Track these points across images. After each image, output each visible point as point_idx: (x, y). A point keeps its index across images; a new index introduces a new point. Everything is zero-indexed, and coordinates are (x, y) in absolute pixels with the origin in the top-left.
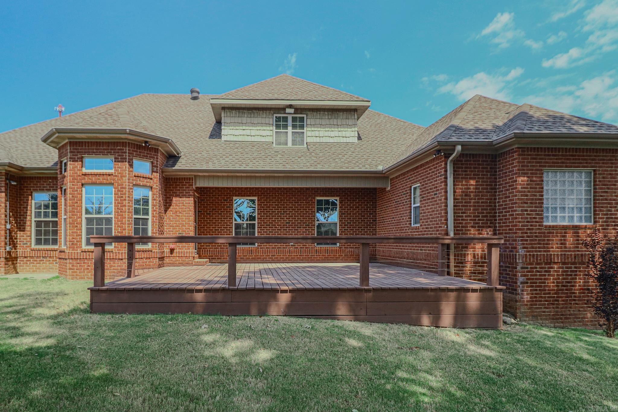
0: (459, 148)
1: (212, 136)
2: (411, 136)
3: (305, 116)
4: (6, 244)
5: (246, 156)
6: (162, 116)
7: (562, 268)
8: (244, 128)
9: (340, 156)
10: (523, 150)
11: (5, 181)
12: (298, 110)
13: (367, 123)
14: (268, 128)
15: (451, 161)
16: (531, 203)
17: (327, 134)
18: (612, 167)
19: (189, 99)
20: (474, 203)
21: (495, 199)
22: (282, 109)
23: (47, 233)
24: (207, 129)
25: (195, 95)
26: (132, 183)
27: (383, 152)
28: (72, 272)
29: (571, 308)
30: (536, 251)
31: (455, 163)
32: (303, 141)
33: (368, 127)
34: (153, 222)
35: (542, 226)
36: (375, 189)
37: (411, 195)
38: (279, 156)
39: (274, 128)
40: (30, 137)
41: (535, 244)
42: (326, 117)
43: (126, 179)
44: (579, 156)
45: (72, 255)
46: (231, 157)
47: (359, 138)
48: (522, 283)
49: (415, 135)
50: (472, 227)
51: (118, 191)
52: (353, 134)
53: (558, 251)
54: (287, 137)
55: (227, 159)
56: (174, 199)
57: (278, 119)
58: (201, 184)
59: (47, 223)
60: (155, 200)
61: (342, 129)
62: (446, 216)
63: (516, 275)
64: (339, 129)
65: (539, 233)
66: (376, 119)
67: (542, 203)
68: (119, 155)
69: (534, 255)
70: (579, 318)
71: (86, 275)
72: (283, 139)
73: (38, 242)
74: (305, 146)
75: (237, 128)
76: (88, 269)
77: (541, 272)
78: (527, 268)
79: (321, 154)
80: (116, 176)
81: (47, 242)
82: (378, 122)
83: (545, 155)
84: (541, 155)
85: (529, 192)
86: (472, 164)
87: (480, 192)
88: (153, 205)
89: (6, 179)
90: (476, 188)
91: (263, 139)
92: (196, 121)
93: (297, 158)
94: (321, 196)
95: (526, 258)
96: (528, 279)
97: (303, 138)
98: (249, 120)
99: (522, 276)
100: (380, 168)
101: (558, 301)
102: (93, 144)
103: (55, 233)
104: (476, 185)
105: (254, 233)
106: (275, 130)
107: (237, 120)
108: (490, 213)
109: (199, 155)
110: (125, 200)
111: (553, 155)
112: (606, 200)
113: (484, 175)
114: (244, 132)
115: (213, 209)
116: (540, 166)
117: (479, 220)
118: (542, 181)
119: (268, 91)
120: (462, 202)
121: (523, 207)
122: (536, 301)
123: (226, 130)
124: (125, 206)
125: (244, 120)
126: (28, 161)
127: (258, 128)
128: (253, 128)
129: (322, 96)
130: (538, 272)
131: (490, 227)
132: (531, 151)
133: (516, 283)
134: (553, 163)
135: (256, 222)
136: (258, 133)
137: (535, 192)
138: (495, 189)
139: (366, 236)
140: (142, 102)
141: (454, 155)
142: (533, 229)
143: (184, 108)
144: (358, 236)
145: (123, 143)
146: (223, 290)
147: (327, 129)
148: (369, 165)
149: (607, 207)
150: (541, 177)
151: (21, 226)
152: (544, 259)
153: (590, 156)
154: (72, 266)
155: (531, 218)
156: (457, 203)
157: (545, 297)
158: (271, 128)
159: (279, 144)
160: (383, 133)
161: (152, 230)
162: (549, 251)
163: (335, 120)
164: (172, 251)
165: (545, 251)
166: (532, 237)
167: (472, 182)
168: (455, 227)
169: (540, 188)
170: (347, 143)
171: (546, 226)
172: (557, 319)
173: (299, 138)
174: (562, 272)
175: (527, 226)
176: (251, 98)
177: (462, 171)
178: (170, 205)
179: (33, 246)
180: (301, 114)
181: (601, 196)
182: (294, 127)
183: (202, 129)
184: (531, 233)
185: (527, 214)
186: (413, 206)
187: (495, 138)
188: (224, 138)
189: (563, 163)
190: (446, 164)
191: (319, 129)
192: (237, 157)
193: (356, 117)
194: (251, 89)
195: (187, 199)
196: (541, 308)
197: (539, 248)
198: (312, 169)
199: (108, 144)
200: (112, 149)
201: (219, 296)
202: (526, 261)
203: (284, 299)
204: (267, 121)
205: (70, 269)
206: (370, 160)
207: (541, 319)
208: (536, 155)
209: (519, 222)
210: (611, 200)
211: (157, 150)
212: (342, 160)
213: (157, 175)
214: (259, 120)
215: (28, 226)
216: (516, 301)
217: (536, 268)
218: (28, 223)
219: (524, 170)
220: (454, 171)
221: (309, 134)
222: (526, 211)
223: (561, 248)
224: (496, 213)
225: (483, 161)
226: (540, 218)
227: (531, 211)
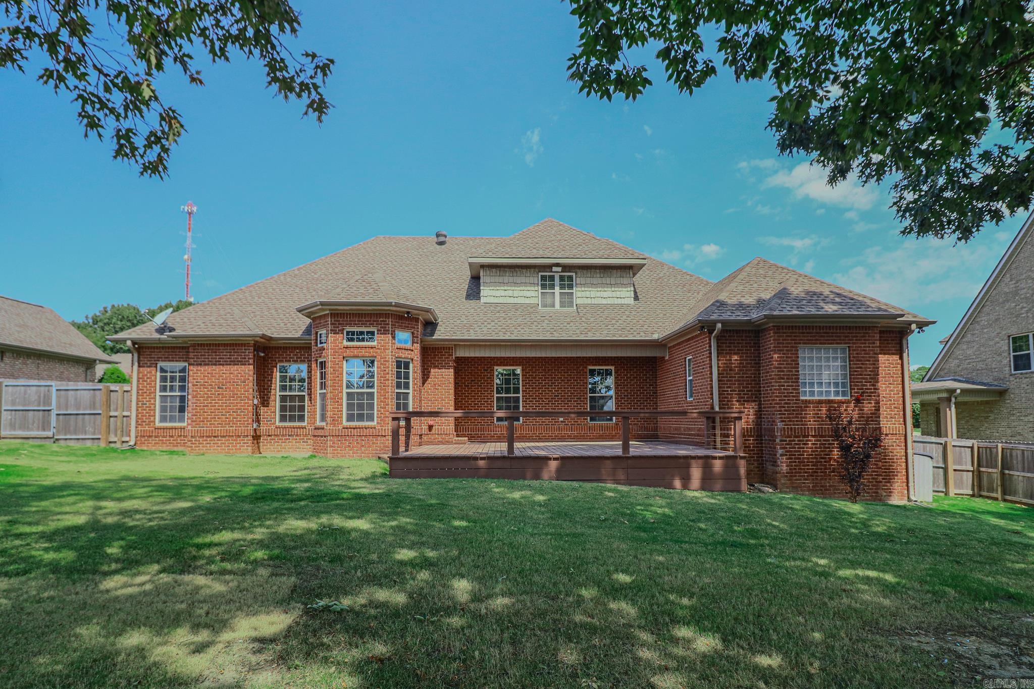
0: (719, 326)
1: (468, 297)
2: (695, 294)
3: (574, 274)
4: (253, 421)
5: (509, 322)
6: (406, 268)
7: (820, 441)
8: (506, 288)
9: (614, 322)
10: (778, 329)
11: (254, 352)
12: (566, 268)
13: (647, 277)
14: (533, 288)
15: (714, 337)
16: (787, 379)
17: (598, 294)
18: (865, 343)
19: (434, 243)
20: (738, 377)
21: (759, 374)
22: (549, 267)
23: (292, 409)
24: (462, 286)
25: (442, 239)
26: (395, 356)
27: (661, 315)
28: (333, 450)
29: (830, 479)
30: (794, 425)
31: (718, 338)
32: (572, 302)
33: (648, 282)
34: (414, 396)
35: (799, 400)
36: (655, 358)
37: (686, 367)
38: (546, 322)
39: (540, 287)
40: (262, 298)
41: (793, 418)
42: (598, 276)
43: (389, 352)
44: (832, 333)
45: (333, 432)
46: (493, 324)
47: (636, 298)
48: (781, 455)
49: (701, 293)
50: (737, 401)
51: (381, 364)
52: (628, 294)
53: (815, 425)
54: (554, 298)
55: (489, 326)
56: (432, 371)
57: (543, 278)
58: (461, 353)
59: (292, 398)
60: (415, 372)
61: (616, 289)
62: (712, 391)
63: (775, 448)
64: (613, 289)
65: (796, 407)
66: (658, 272)
67: (799, 378)
68: (381, 327)
69: (791, 428)
70: (839, 489)
71: (348, 452)
72: (549, 300)
73: (283, 418)
74: (575, 307)
75: (498, 288)
76: (349, 446)
77: (800, 444)
78: (786, 441)
79: (592, 320)
80: (379, 349)
81: (292, 418)
82: (660, 275)
83: (799, 333)
84: (796, 333)
85: (785, 368)
86: (735, 340)
87: (744, 367)
88: (414, 379)
89: (254, 350)
90: (740, 363)
91: (527, 301)
92: (448, 276)
93: (565, 324)
94: (593, 365)
95: (785, 431)
96: (787, 452)
97: (573, 299)
98: (511, 279)
99: (781, 448)
100: (656, 336)
101: (817, 472)
102: (354, 315)
103: (302, 408)
104: (740, 360)
105: (518, 407)
106: (540, 291)
107: (497, 279)
108: (755, 387)
109: (459, 321)
110: (388, 373)
111: (807, 333)
112: (861, 375)
113: (748, 350)
114: (506, 293)
115: (472, 381)
116: (795, 343)
117: (744, 394)
118: (798, 357)
119: (532, 245)
120: (727, 377)
121: (780, 382)
122: (796, 473)
123: (485, 291)
124: (388, 380)
125: (506, 279)
126: (274, 330)
127: (521, 288)
128: (516, 288)
129: (593, 252)
130: (797, 444)
131: (755, 401)
132: (786, 329)
133: (776, 455)
134: (807, 340)
135: (520, 395)
136: (521, 293)
137: (791, 368)
138: (759, 363)
139: (626, 410)
140: (378, 248)
141: (715, 332)
142: (790, 404)
143: (430, 258)
144: (636, 411)
145: (386, 314)
146: (504, 457)
147: (599, 289)
148: (645, 332)
149: (862, 382)
150: (797, 354)
151: (265, 400)
152: (802, 432)
153: (843, 333)
154: (333, 443)
155: (787, 393)
156: (722, 377)
157: (804, 469)
158: (536, 288)
159: (544, 306)
160: (665, 291)
161: (413, 405)
162: (807, 425)
163: (608, 279)
164: (430, 428)
165: (802, 425)
166: (790, 411)
167: (736, 357)
168: (719, 401)
169: (795, 364)
170: (622, 305)
171: (803, 401)
172: (816, 490)
173: (567, 301)
174: (820, 444)
175: (785, 400)
176: (514, 256)
177: (726, 347)
178: (428, 378)
179: (278, 423)
180: (570, 272)
181: (856, 371)
182: (562, 287)
183: (456, 287)
184: (788, 407)
185: (784, 389)
186: (688, 378)
187: (754, 316)
188: (483, 300)
189: (817, 340)
190: (710, 340)
191: (591, 289)
192: (499, 323)
193: (631, 275)
194: (512, 242)
195: (447, 370)
196: (801, 480)
197: (797, 421)
198: (582, 338)
199: (370, 315)
200: (374, 321)
201: (499, 464)
202: (785, 434)
203: (553, 465)
204: (532, 280)
205: (331, 447)
206: (646, 327)
207: (801, 490)
208: (791, 333)
209: (777, 396)
210: (865, 375)
211: (417, 320)
212: (616, 326)
213: (417, 346)
214: (523, 279)
215: (273, 401)
216: (777, 473)
217: (794, 441)
218: (272, 398)
219: (779, 347)
220: (718, 346)
221: (579, 294)
222: (783, 386)
223: (818, 421)
224: (760, 387)
225: (746, 337)
226: (796, 393)
227: (788, 386)
